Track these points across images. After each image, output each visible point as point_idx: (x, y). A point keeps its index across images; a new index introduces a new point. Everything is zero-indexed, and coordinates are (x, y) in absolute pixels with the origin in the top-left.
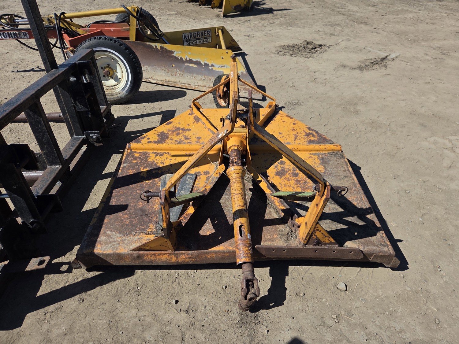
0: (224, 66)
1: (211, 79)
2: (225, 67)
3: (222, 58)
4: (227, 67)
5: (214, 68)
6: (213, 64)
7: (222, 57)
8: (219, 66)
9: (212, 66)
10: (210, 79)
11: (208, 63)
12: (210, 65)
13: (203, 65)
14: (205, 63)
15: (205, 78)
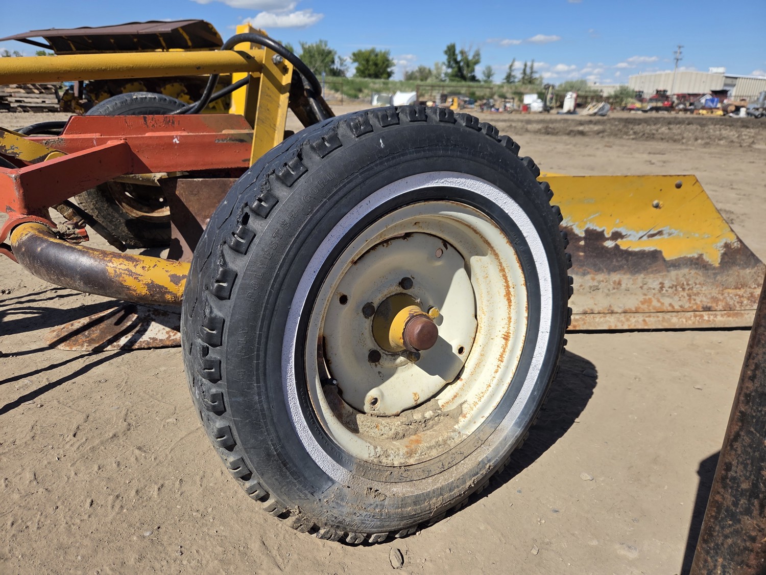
0: (660, 233)
1: (619, 283)
2: (665, 236)
3: (657, 206)
4: (670, 234)
5: (624, 245)
6: (619, 230)
7: (655, 202)
8: (641, 234)
9: (617, 236)
10: (614, 282)
11: (599, 230)
12: (607, 235)
13: (580, 239)
14: (588, 231)
15: (596, 284)
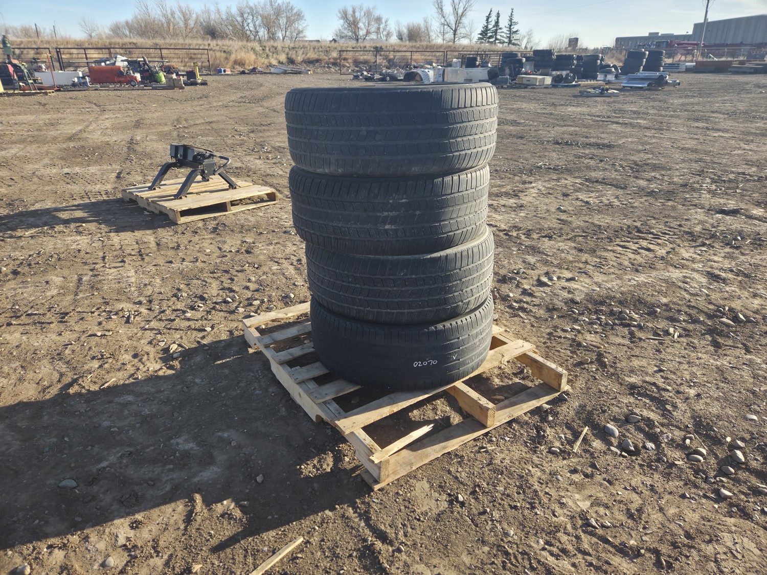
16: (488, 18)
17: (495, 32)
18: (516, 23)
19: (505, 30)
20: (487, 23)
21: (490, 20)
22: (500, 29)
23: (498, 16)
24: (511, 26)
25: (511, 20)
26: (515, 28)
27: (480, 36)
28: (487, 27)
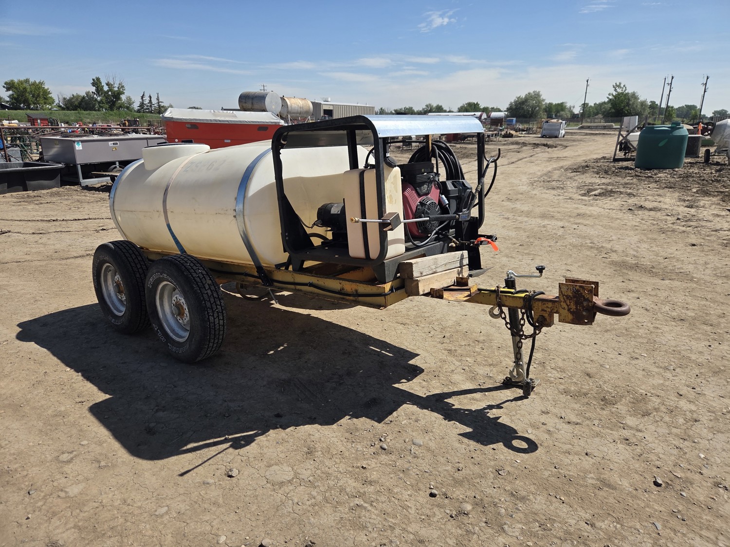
16: (142, 97)
17: (151, 106)
18: (161, 102)
19: (156, 105)
20: (142, 100)
21: (144, 99)
22: (154, 105)
23: (150, 97)
24: (159, 103)
25: (158, 99)
26: (162, 104)
27: (139, 108)
28: (143, 103)
